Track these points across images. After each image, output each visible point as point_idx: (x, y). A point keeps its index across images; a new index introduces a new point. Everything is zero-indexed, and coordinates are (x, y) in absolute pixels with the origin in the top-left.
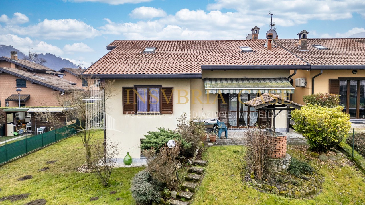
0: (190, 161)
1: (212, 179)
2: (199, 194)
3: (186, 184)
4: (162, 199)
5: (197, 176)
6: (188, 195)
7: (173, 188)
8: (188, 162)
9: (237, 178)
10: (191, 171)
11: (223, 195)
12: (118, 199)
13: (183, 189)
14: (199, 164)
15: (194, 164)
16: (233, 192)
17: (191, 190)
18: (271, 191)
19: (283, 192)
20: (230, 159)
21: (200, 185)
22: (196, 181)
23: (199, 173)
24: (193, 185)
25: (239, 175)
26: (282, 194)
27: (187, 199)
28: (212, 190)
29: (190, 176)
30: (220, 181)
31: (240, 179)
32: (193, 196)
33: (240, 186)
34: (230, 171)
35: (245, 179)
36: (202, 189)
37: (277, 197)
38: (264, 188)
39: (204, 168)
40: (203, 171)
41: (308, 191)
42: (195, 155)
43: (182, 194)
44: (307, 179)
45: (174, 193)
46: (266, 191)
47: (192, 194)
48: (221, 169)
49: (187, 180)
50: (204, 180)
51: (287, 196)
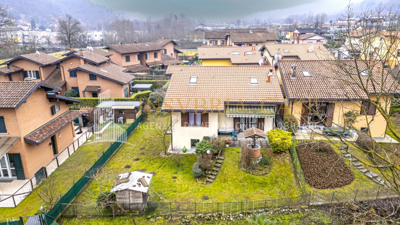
0: (217, 157)
1: (226, 166)
2: (220, 173)
3: (214, 169)
4: (205, 175)
5: (219, 165)
6: (215, 174)
7: (209, 170)
8: (216, 157)
9: (237, 166)
10: (217, 163)
11: (229, 174)
12: (186, 173)
13: (213, 171)
14: (221, 159)
15: (219, 159)
16: (234, 173)
17: (217, 171)
18: (249, 173)
19: (254, 173)
20: (235, 157)
21: (220, 169)
22: (219, 167)
23: (220, 164)
24: (218, 169)
25: (237, 165)
26: (253, 174)
27: (215, 175)
28: (225, 172)
29: (216, 165)
30: (229, 168)
31: (238, 167)
32: (217, 174)
33: (237, 170)
34: (234, 163)
35: (240, 167)
36: (221, 171)
37: (251, 175)
38: (246, 171)
39: (223, 161)
40: (223, 163)
41: (264, 173)
42: (219, 154)
43: (213, 173)
44: (266, 168)
45: (210, 172)
46: (247, 173)
47: (217, 173)
48: (230, 162)
49: (215, 166)
50: (222, 167)
51: (255, 175)
